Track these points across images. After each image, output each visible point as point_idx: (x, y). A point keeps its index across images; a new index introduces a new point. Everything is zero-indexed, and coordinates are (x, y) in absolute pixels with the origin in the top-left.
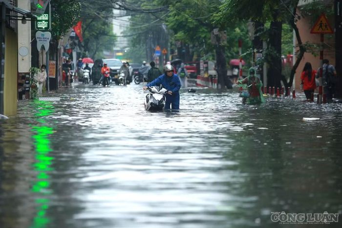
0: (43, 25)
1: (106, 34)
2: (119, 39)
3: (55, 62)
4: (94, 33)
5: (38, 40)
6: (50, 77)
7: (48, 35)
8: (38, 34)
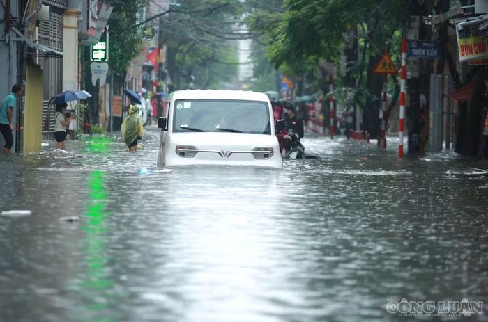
0: (99, 55)
1: (217, 61)
2: (242, 67)
3: (121, 98)
4: (198, 59)
5: (93, 72)
6: (115, 115)
7: (105, 66)
8: (93, 66)
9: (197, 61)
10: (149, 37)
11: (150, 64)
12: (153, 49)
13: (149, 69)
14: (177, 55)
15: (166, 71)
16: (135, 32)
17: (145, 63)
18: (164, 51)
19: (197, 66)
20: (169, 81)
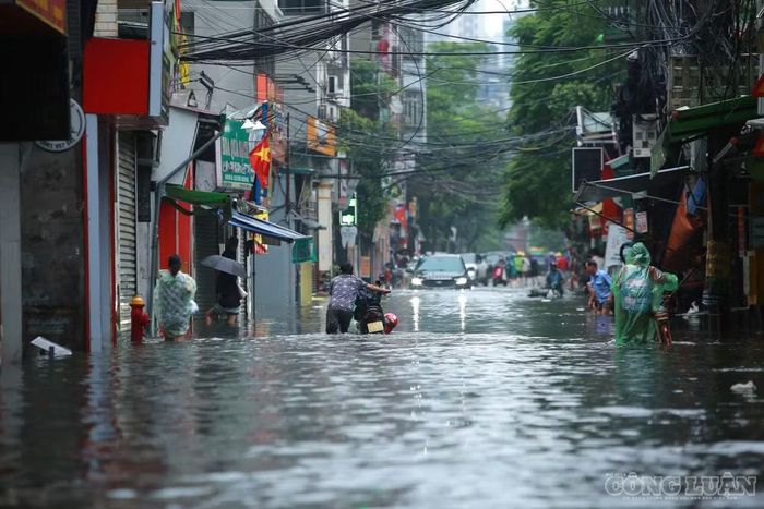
5: (343, 236)
7: (354, 230)
8: (343, 230)
9: (457, 210)
10: (395, 196)
11: (397, 221)
12: (400, 205)
13: (397, 226)
14: (432, 204)
15: (417, 226)
16: (381, 196)
17: (393, 221)
18: (414, 204)
19: (457, 216)
20: (420, 237)
